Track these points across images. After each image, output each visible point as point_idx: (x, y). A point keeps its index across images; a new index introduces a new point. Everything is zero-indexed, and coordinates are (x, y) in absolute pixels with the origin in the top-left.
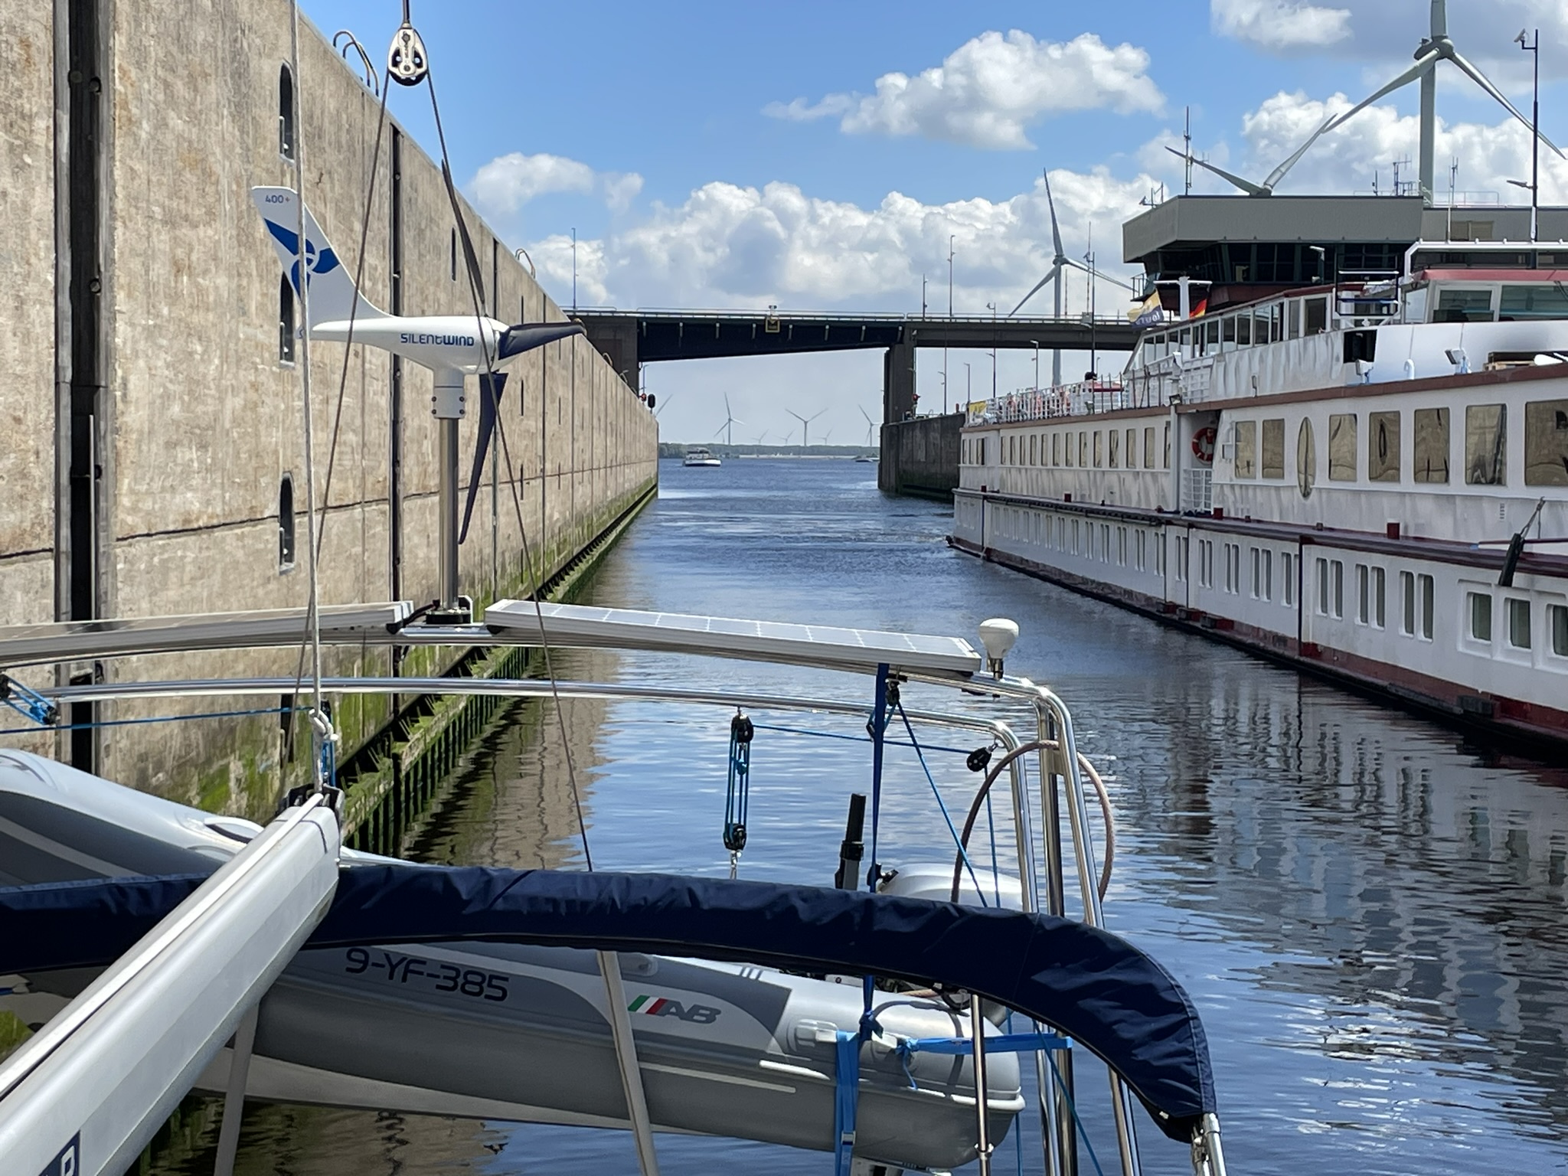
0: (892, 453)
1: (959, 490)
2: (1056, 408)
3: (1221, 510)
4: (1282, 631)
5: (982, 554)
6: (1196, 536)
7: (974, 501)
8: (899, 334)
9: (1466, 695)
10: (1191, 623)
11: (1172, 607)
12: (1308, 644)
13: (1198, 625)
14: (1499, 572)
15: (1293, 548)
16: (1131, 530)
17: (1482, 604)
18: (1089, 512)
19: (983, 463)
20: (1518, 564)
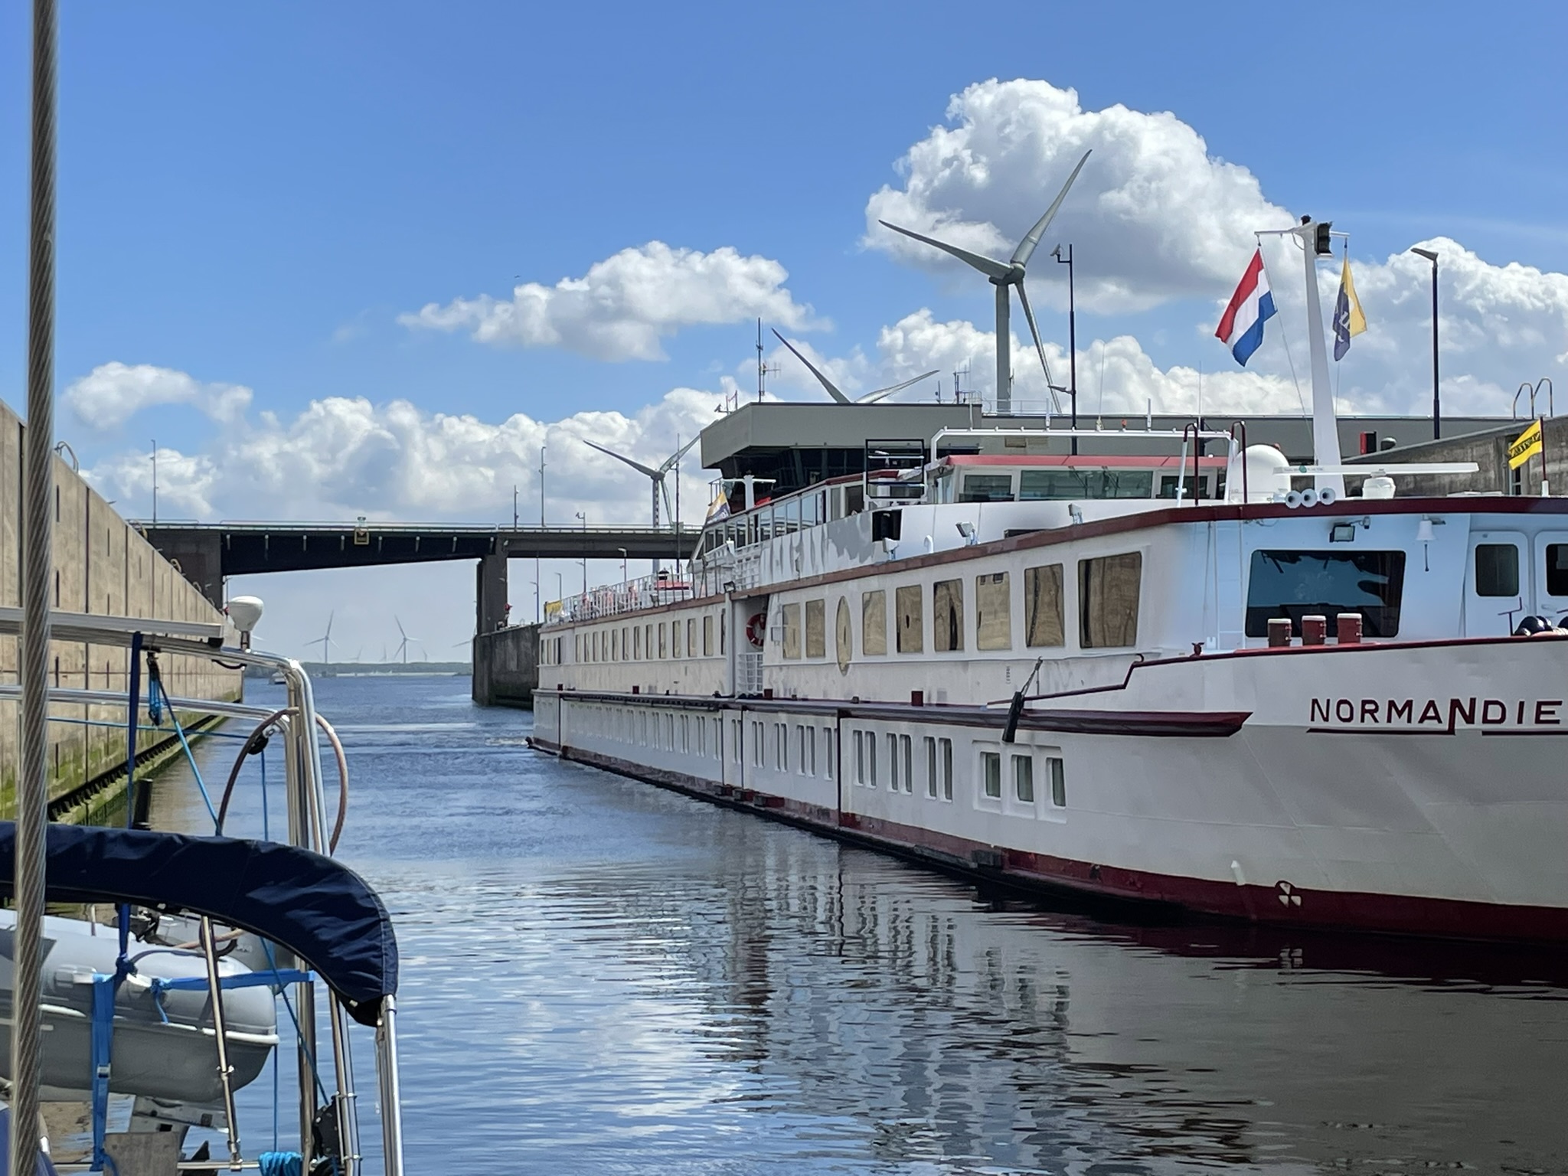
0: (486, 664)
1: (538, 690)
2: (625, 603)
3: (771, 691)
4: (825, 806)
5: (559, 752)
6: (750, 717)
7: (551, 700)
8: (491, 545)
9: (980, 851)
10: (745, 803)
11: (727, 790)
12: (847, 815)
13: (752, 805)
14: (1003, 730)
15: (831, 722)
16: (692, 716)
17: (993, 762)
18: (655, 702)
19: (559, 662)
20: (1019, 722)
